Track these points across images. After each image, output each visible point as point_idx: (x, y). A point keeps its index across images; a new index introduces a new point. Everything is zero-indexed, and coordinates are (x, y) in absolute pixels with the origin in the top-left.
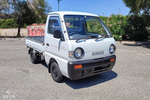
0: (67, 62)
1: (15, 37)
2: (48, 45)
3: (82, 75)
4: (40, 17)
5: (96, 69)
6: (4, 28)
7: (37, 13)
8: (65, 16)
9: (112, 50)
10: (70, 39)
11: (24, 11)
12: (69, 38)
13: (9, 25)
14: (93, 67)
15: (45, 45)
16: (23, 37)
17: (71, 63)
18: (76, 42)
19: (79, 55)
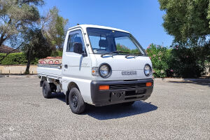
0: (90, 82)
1: (22, 74)
2: (66, 66)
3: (110, 101)
4: (57, 47)
5: (127, 93)
6: (8, 65)
7: (53, 42)
8: (88, 29)
9: (148, 72)
10: (94, 53)
11: (37, 40)
12: (93, 51)
13: (15, 60)
14: (124, 91)
15: (63, 67)
16: (33, 74)
17: (95, 83)
18: (102, 56)
19: (106, 73)
